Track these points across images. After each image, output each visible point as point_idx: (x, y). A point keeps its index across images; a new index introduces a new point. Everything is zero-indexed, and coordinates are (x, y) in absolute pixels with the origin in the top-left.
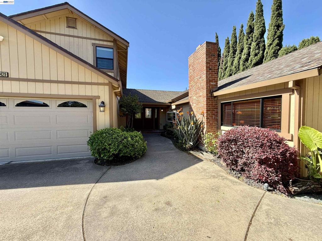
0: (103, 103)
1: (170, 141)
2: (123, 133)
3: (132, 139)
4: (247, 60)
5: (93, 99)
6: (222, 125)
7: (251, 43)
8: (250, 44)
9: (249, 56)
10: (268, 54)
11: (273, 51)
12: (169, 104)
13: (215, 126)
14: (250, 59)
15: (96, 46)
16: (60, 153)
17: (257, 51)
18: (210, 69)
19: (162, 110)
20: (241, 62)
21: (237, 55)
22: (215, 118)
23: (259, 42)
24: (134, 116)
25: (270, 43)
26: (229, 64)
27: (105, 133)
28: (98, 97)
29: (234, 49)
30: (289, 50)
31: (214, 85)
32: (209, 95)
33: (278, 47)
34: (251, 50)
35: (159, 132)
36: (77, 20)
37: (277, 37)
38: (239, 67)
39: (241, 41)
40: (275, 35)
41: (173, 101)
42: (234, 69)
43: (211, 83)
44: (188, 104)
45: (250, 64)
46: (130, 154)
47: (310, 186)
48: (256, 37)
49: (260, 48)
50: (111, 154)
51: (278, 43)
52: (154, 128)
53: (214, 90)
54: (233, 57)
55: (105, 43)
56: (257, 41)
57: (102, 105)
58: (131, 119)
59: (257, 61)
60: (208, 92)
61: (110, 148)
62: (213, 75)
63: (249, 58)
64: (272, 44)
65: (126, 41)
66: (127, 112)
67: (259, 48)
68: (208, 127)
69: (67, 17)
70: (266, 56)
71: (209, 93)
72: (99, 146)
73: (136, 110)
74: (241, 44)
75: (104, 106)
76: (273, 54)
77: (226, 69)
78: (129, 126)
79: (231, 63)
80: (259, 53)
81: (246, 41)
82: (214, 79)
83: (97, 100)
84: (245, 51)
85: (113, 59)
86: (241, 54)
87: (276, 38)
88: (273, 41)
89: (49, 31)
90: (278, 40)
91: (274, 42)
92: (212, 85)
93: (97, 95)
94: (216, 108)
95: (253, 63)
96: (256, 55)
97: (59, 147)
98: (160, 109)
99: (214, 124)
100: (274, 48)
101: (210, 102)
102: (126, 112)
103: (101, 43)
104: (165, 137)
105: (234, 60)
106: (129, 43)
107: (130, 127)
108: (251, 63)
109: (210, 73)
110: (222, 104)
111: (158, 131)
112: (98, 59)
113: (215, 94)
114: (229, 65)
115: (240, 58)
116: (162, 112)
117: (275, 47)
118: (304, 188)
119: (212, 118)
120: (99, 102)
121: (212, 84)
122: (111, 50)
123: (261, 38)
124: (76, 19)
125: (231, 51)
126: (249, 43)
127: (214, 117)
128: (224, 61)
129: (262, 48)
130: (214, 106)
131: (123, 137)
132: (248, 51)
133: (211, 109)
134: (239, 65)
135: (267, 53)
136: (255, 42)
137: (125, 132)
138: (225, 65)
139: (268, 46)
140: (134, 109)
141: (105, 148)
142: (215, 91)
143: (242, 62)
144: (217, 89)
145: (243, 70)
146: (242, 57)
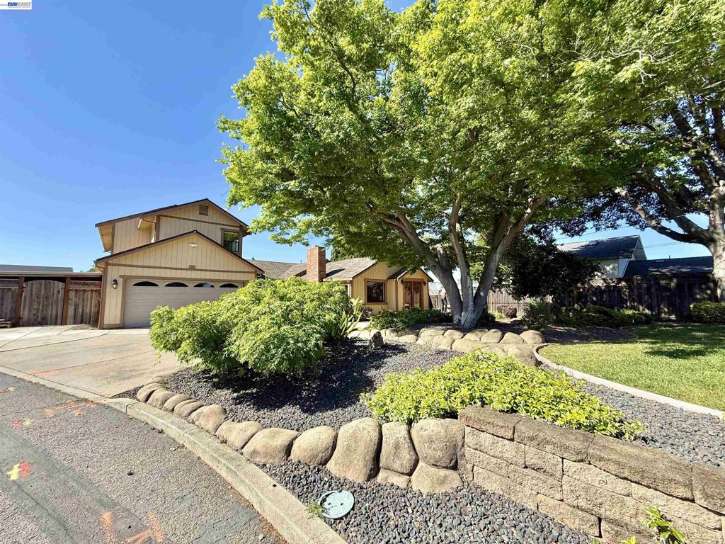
15: (224, 230)
18: (321, 264)
36: (208, 208)
69: (200, 205)
82: (323, 270)
85: (238, 242)
93: (246, 279)
103: (229, 228)
109: (321, 267)
112: (225, 242)
121: (322, 273)
122: (237, 234)
142: (324, 278)
144: (326, 276)
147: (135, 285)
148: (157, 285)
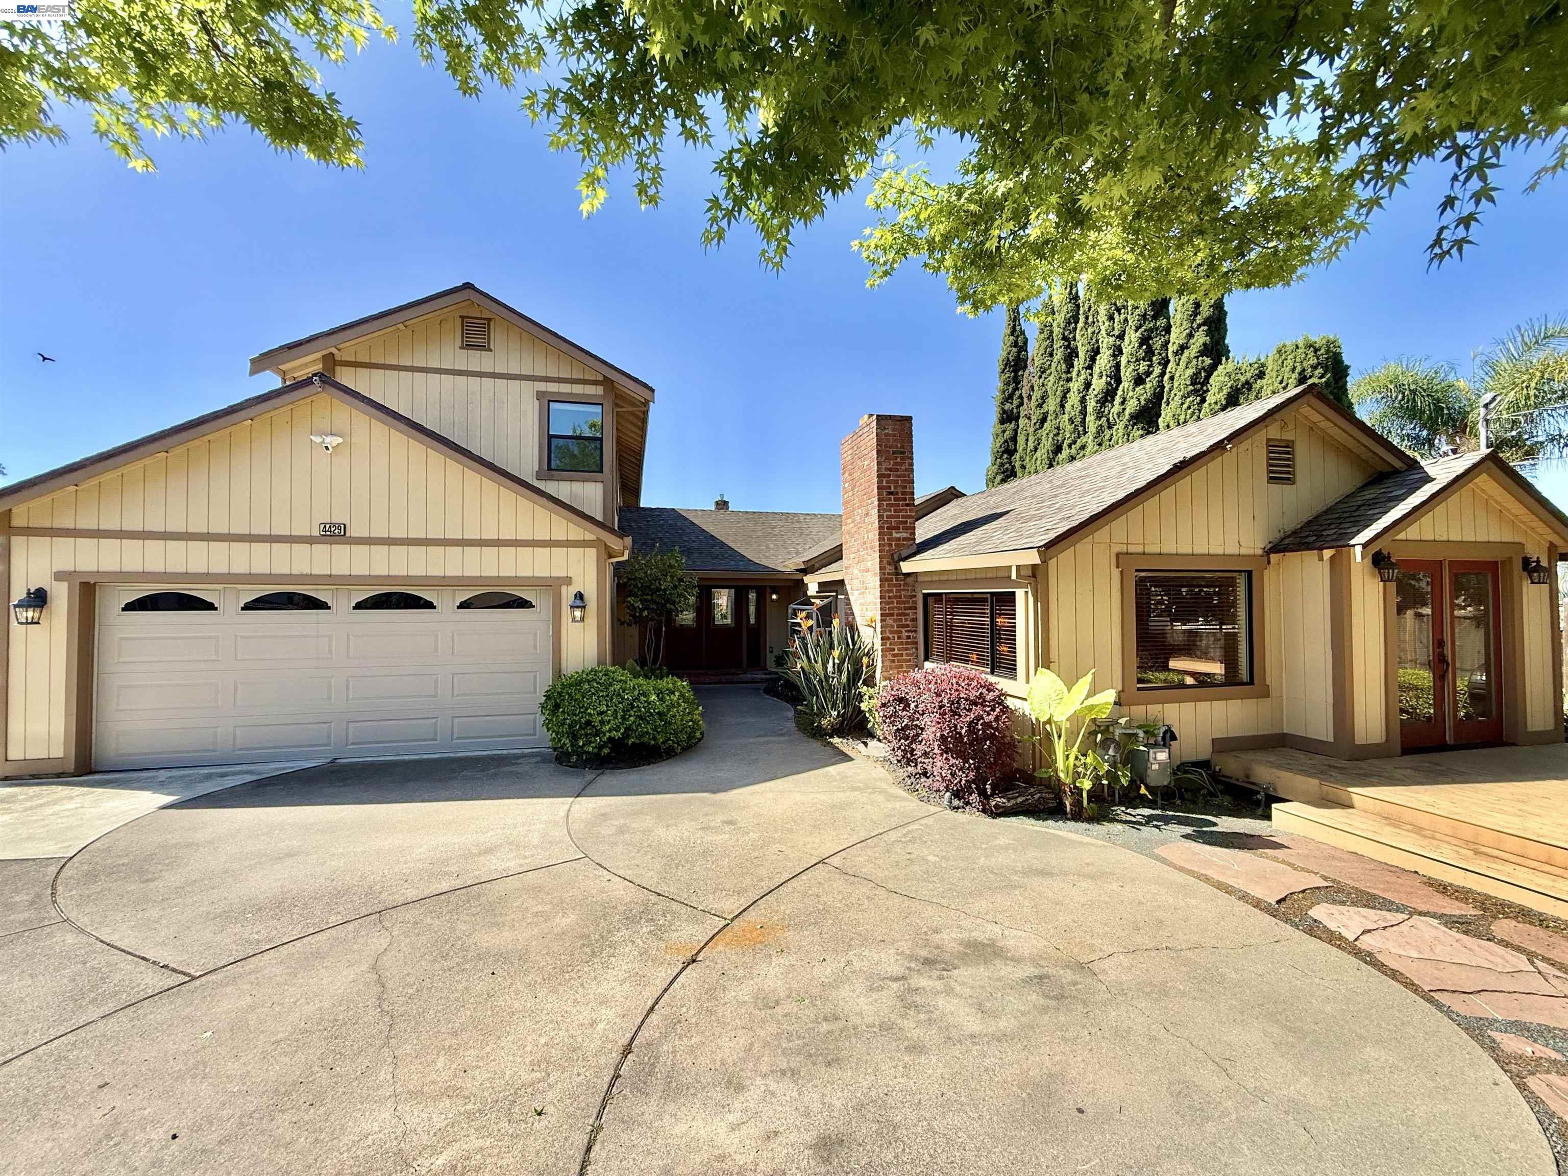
0: (580, 596)
1: (789, 710)
2: (635, 681)
3: (662, 700)
4: (1109, 395)
5: (552, 585)
6: (927, 659)
7: (1124, 332)
8: (1121, 337)
9: (1119, 381)
10: (1176, 384)
11: (1190, 372)
12: (798, 576)
13: (909, 661)
14: (1120, 392)
15: (546, 401)
16: (458, 738)
17: (1143, 367)
18: (891, 493)
19: (774, 597)
20: (1091, 405)
21: (1078, 374)
22: (909, 637)
23: (1151, 330)
24: (670, 620)
25: (1181, 342)
26: (1052, 405)
27: (589, 682)
28: (568, 581)
29: (1068, 347)
30: (1240, 376)
31: (904, 539)
32: (889, 569)
33: (1208, 361)
34: (1124, 360)
35: (761, 681)
36: (492, 323)
37: (1204, 324)
38: (1084, 419)
39: (1090, 320)
40: (1196, 313)
41: (810, 568)
42: (1069, 428)
43: (895, 535)
44: (841, 582)
45: (1119, 415)
46: (654, 738)
47: (1032, 796)
48: (1137, 312)
49: (1154, 355)
50: (605, 739)
51: (1205, 344)
52: (745, 665)
53: (905, 553)
54: (1064, 376)
55: (578, 389)
56: (1143, 329)
57: (579, 603)
58: (658, 632)
59: (1143, 403)
60: (885, 561)
61: (602, 722)
62: (901, 511)
63: (1117, 388)
64: (1187, 348)
65: (645, 385)
66: (645, 613)
67: (1150, 353)
68: (887, 663)
69: (463, 317)
70: (1171, 390)
71: (889, 564)
72: (575, 715)
73: (674, 603)
74: (1090, 330)
75: (584, 607)
76: (1192, 384)
77: (1044, 420)
78: (649, 658)
79: (1058, 400)
80: (1148, 374)
81: (1107, 324)
82: (902, 522)
83: (564, 588)
84: (1104, 361)
85: (601, 439)
86: (1090, 367)
87: (1199, 326)
88: (1190, 336)
89: (409, 364)
90: (1208, 333)
91: (1192, 341)
92: (899, 539)
93: (563, 574)
94: (910, 608)
95: (1127, 412)
96: (1139, 381)
97: (456, 720)
98: (768, 591)
99: (907, 655)
100: (1194, 362)
101: (891, 591)
102: (642, 610)
103: (565, 388)
104: (778, 695)
105: (1069, 390)
106: (653, 390)
107: (654, 662)
108: (1124, 409)
109: (891, 505)
110: (926, 596)
111: (760, 676)
112: (555, 442)
113: (907, 567)
114: (1052, 408)
115: (1088, 385)
116: (772, 601)
117: (1197, 357)
118: (1020, 800)
119: (899, 638)
120: (568, 594)
121: (898, 535)
122: (598, 409)
123: (1155, 317)
124: (489, 320)
125: (1059, 355)
126: (1116, 332)
127: (905, 634)
128: (1036, 388)
129: (1160, 354)
130: (904, 603)
131: (636, 693)
132: (1113, 363)
133: (896, 611)
134: (1084, 412)
135: (1172, 378)
136: (1136, 331)
137: (641, 680)
138: (1040, 406)
139: (1176, 353)
140: (668, 601)
141: (588, 723)
142: (905, 559)
143: (1093, 404)
144: (914, 549)
145: (1098, 433)
146: (1094, 381)
147: (129, 607)
148: (210, 607)
